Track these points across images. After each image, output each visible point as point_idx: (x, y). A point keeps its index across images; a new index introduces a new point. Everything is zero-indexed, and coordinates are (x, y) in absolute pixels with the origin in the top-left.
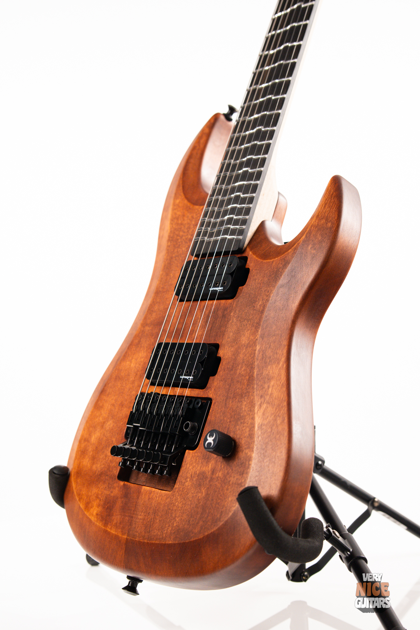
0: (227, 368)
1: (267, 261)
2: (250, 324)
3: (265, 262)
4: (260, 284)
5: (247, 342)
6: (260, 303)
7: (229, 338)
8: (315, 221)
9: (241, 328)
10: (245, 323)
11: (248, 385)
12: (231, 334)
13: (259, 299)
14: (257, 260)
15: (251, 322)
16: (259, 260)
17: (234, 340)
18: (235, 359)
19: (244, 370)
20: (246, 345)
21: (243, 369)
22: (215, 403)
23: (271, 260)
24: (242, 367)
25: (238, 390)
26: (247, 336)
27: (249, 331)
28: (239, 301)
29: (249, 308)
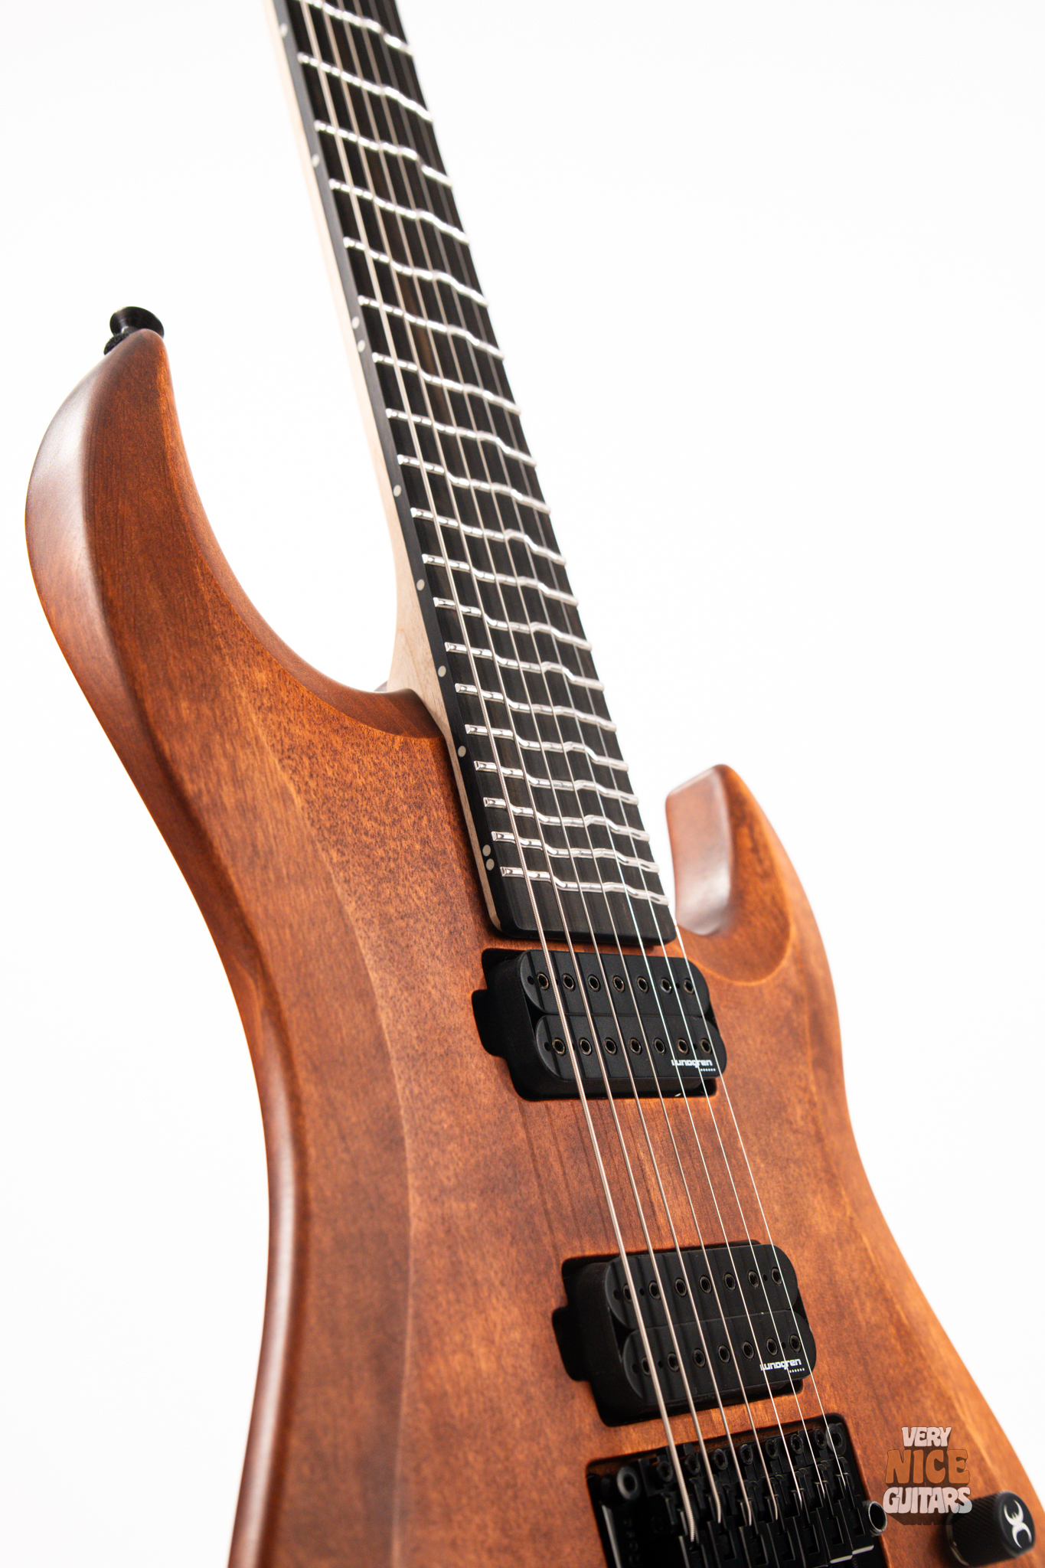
0: (827, 1312)
1: (741, 984)
2: (808, 1175)
3: (739, 988)
4: (766, 1054)
5: (833, 1229)
6: (798, 1111)
7: (777, 1220)
9: (791, 1186)
10: (794, 1171)
11: (907, 1351)
13: (788, 1099)
15: (807, 1168)
16: (718, 976)
17: (794, 1226)
18: (832, 1283)
19: (874, 1311)
20: (834, 1236)
21: (868, 1309)
22: (857, 1425)
23: (753, 984)
24: (862, 1304)
25: (891, 1371)
26: (821, 1209)
27: (819, 1196)
28: (735, 1103)
29: (776, 1124)
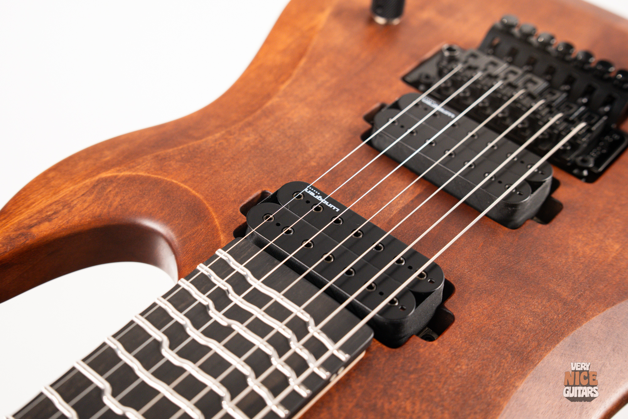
1: (197, 194)
2: (281, 124)
3: (202, 195)
4: (230, 166)
6: (246, 139)
8: (65, 187)
9: (302, 131)
10: (290, 132)
12: (327, 136)
13: (246, 146)
14: (216, 212)
15: (278, 126)
16: (211, 209)
17: (324, 124)
23: (186, 187)
24: (324, 81)
26: (294, 113)
27: (288, 116)
28: (289, 174)
29: (272, 148)
